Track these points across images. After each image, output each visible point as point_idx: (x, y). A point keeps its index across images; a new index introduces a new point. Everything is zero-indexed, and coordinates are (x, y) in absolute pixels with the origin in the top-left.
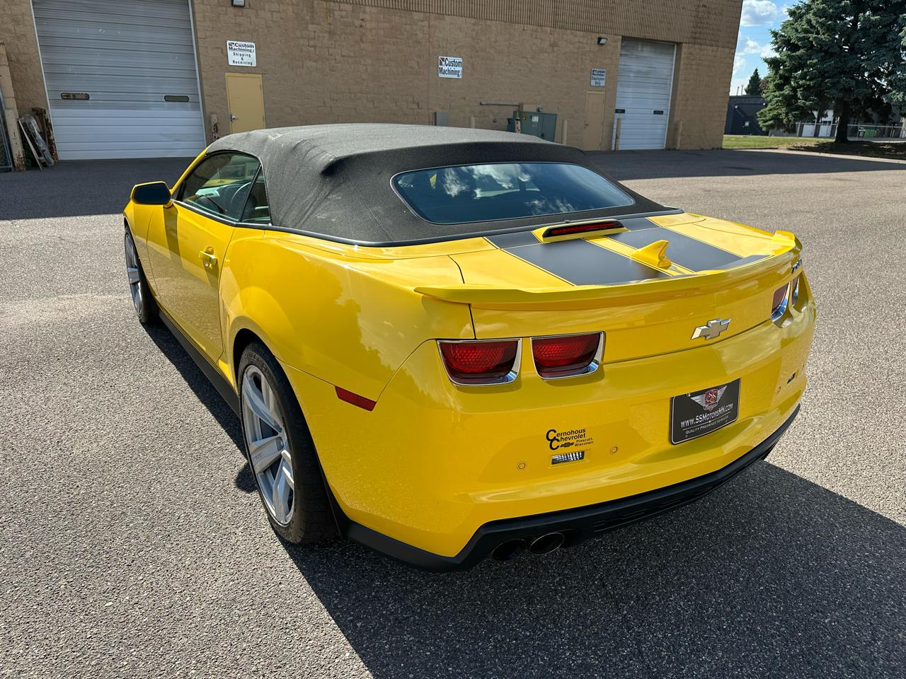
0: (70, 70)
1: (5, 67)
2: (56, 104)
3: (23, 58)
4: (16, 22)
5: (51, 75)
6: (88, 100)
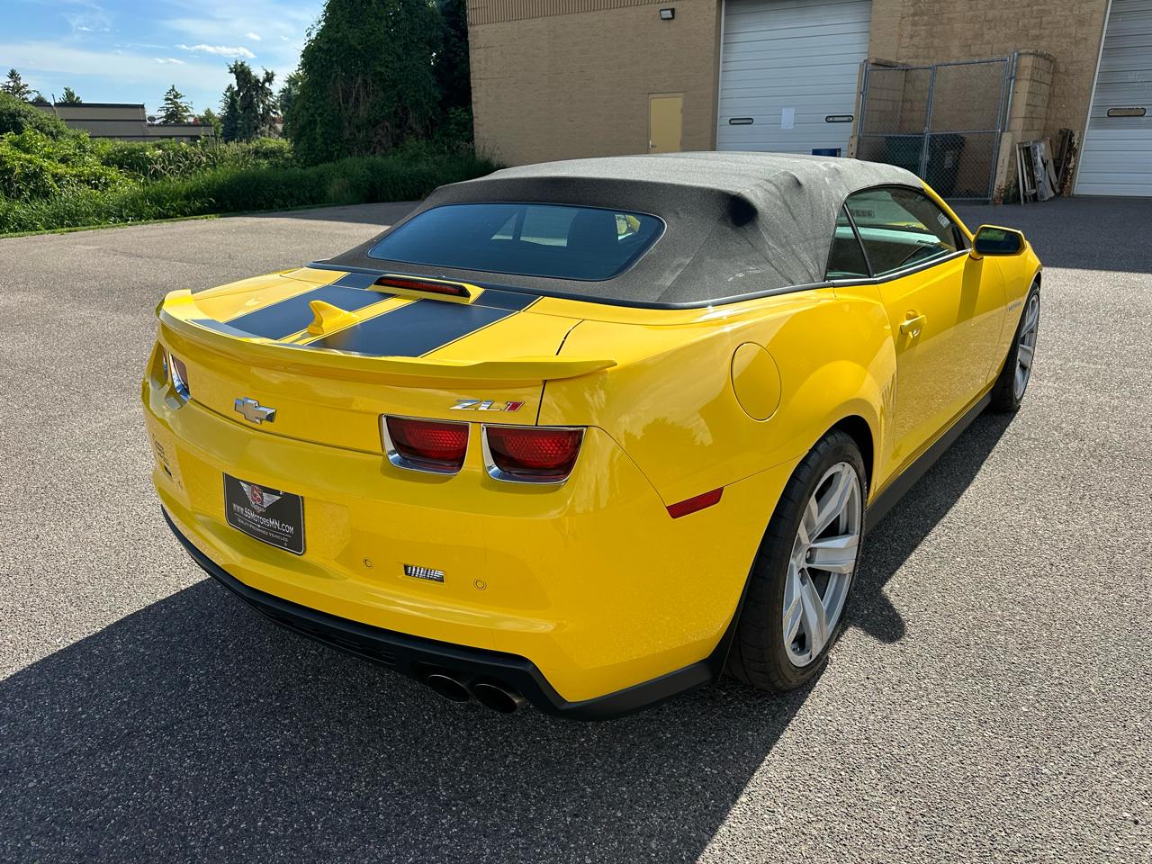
0: (1131, 77)
1: (1025, 82)
2: (1098, 123)
3: (1072, 68)
4: (1081, 22)
5: (1103, 86)
6: (1142, 116)
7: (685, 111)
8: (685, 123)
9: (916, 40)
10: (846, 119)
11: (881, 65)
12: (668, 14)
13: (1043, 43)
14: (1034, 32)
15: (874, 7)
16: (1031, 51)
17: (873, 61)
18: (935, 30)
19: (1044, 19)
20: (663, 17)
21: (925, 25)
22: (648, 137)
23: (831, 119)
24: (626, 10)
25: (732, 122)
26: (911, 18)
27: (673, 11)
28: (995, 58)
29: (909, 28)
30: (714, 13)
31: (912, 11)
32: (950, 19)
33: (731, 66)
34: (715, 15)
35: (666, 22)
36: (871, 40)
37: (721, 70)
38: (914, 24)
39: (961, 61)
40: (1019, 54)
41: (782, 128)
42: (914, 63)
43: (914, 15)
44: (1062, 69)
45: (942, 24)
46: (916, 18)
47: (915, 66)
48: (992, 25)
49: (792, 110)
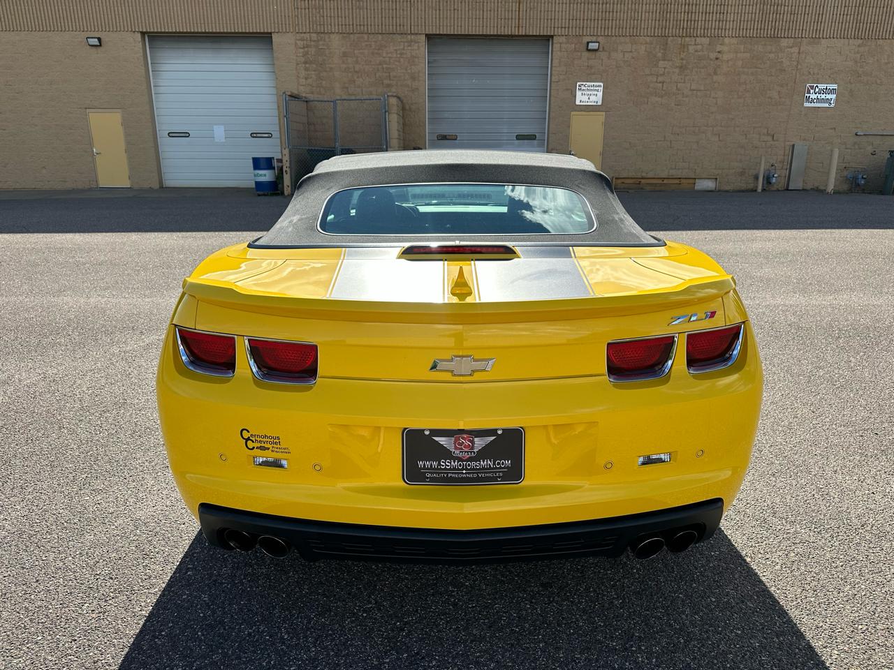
0: (446, 115)
1: (395, 115)
2: (433, 144)
3: (414, 107)
4: (413, 78)
5: (432, 120)
6: (456, 139)
7: (125, 124)
8: (127, 135)
9: (310, 81)
10: (266, 135)
11: (294, 97)
12: (95, 42)
13: (394, 90)
14: (386, 82)
15: (275, 55)
16: (395, 94)
17: (289, 94)
18: (322, 75)
19: (391, 74)
20: (91, 43)
21: (314, 71)
22: (91, 145)
23: (255, 135)
24: (50, 34)
25: (171, 135)
26: (303, 65)
27: (99, 39)
28: (365, 97)
29: (303, 72)
30: (140, 45)
31: (303, 60)
32: (331, 68)
33: (161, 90)
34: (141, 46)
35: (94, 49)
36: (277, 78)
37: (153, 92)
38: (306, 69)
39: (343, 98)
40: (388, 96)
41: (216, 141)
42: (311, 97)
43: (305, 63)
44: (407, 107)
45: (326, 71)
46: (307, 65)
47: (312, 99)
48: (360, 75)
49: (222, 128)
